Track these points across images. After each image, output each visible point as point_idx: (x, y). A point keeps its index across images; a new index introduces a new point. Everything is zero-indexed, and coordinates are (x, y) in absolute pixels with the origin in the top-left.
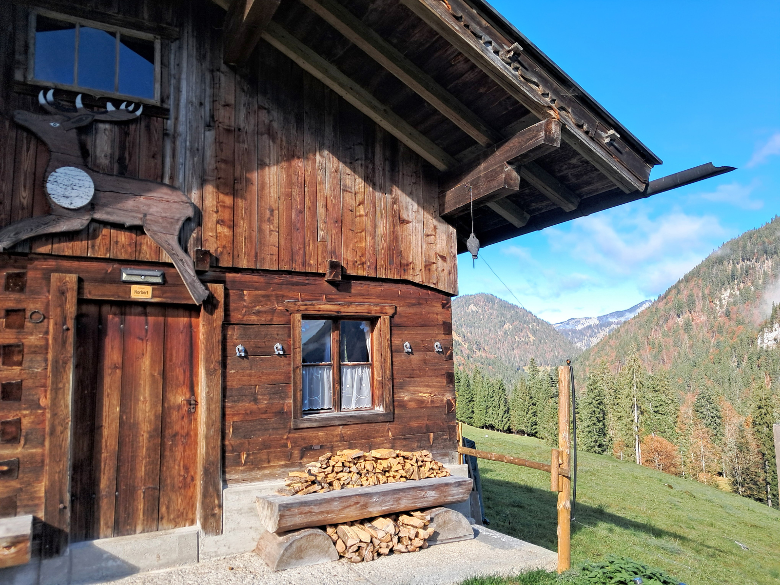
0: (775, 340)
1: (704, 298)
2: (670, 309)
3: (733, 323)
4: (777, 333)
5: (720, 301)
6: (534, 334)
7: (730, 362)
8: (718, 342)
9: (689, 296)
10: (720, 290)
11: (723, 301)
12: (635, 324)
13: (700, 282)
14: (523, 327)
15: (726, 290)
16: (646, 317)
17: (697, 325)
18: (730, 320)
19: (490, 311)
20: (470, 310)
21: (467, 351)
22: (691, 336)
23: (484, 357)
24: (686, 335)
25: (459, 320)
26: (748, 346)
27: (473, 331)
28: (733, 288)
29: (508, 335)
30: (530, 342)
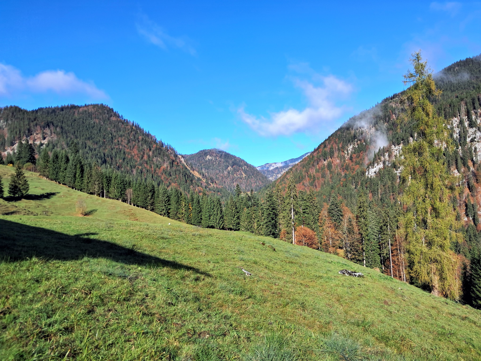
0: (375, 172)
1: (339, 149)
2: (320, 156)
3: (353, 164)
4: (376, 168)
5: (347, 151)
6: (245, 173)
7: (351, 185)
8: (345, 175)
9: (331, 148)
10: (347, 145)
11: (349, 151)
12: (301, 165)
13: (337, 140)
14: (239, 169)
15: (350, 145)
16: (307, 161)
17: (335, 165)
18: (352, 162)
19: (220, 159)
20: (207, 159)
21: (205, 184)
22: (331, 172)
23: (215, 187)
24: (329, 171)
25: (201, 165)
26: (361, 176)
27: (209, 172)
28: (354, 144)
29: (230, 174)
30: (243, 177)
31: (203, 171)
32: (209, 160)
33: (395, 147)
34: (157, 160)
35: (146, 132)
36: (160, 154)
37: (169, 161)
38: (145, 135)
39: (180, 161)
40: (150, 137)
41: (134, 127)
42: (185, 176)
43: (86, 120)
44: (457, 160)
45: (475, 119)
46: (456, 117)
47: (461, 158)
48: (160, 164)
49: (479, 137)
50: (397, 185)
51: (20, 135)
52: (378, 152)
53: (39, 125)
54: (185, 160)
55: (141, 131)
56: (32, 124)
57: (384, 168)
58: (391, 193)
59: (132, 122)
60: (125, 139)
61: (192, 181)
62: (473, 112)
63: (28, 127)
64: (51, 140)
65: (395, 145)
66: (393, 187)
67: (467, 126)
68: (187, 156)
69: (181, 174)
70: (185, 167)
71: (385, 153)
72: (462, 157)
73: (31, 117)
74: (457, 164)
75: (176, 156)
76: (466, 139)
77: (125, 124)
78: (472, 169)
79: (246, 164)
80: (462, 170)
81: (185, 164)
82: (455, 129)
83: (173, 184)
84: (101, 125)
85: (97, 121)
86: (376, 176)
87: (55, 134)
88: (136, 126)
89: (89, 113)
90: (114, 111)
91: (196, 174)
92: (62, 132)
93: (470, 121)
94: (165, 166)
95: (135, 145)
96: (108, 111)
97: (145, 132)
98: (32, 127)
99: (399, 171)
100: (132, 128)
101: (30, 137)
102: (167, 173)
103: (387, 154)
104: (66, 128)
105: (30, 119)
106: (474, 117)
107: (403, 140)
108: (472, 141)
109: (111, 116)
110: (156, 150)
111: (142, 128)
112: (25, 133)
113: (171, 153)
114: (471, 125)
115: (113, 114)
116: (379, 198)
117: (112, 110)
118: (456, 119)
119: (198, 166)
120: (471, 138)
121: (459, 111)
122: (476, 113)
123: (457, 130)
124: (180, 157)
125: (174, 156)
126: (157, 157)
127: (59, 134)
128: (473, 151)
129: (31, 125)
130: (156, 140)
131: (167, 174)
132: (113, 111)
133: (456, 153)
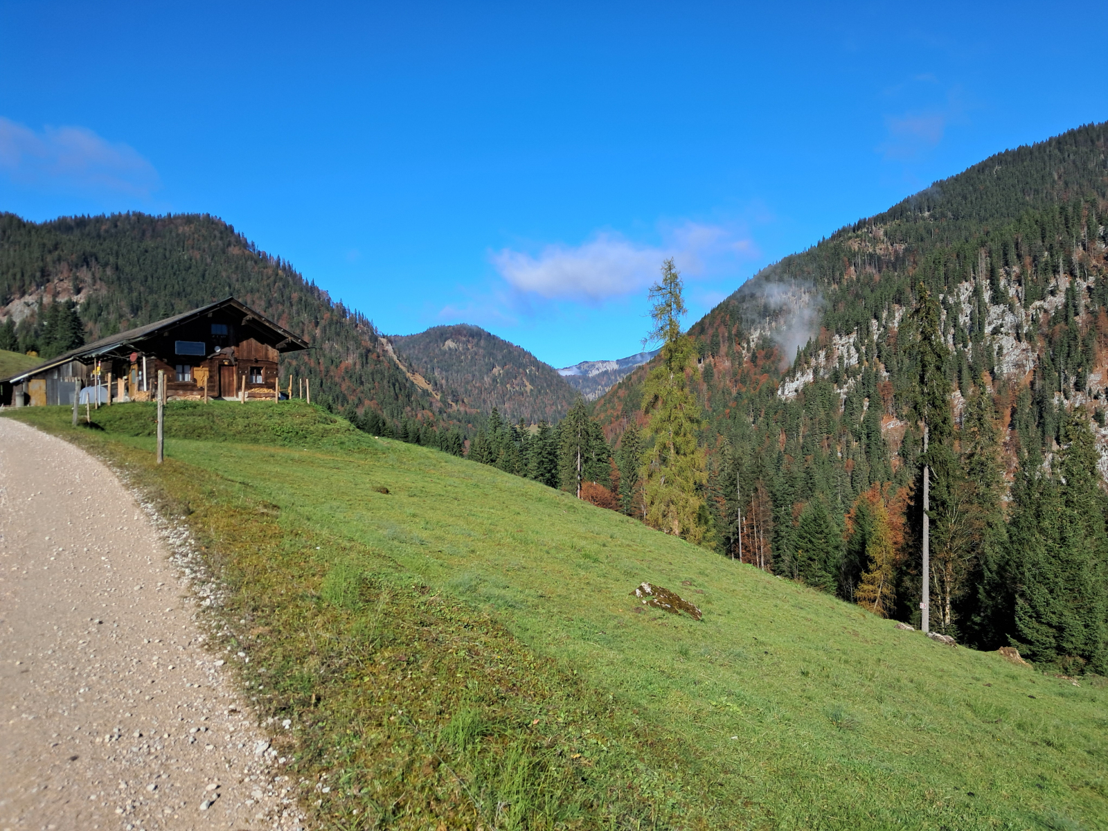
0: (796, 391)
1: (730, 339)
3: (758, 370)
4: (798, 382)
5: (748, 343)
6: (532, 382)
7: (745, 416)
8: (738, 394)
9: (713, 336)
10: (749, 330)
11: (752, 343)
13: (727, 319)
14: (518, 373)
15: (755, 330)
17: (720, 372)
18: (756, 366)
19: (475, 349)
20: (446, 347)
21: (439, 404)
22: (711, 386)
23: (463, 413)
24: (705, 384)
25: (431, 361)
26: (766, 398)
27: (450, 377)
28: (764, 327)
29: (497, 383)
30: (526, 392)
31: (436, 374)
32: (450, 349)
33: (841, 339)
34: (332, 348)
35: (307, 283)
36: (338, 334)
37: (358, 351)
38: (305, 290)
39: (383, 350)
40: (316, 294)
41: (280, 272)
42: (394, 385)
43: (170, 251)
44: (960, 371)
45: (1005, 287)
46: (966, 281)
47: (971, 368)
48: (340, 357)
49: (1009, 325)
50: (837, 418)
51: (24, 281)
52: (806, 349)
53: (66, 260)
54: (396, 350)
55: (297, 279)
56: (49, 258)
57: (815, 381)
58: (825, 435)
59: (275, 258)
60: (261, 298)
61: (409, 396)
62: (1002, 271)
63: (40, 264)
64: (94, 296)
65: (840, 335)
66: (828, 422)
67: (987, 300)
68: (401, 340)
69: (385, 382)
70: (395, 364)
71: (820, 352)
72: (972, 364)
73: (46, 241)
74: (960, 378)
75: (374, 338)
76: (984, 327)
77: (261, 265)
78: (989, 389)
79: (535, 362)
80: (970, 392)
81: (395, 358)
82: (963, 306)
83: (367, 402)
84: (207, 265)
85: (197, 255)
86: (797, 399)
87: (103, 283)
88: (284, 269)
89: (178, 235)
90: (236, 231)
91: (420, 382)
92: (119, 279)
93: (995, 292)
94: (350, 361)
95: (283, 312)
96: (221, 233)
97: (304, 282)
98: (50, 264)
99: (846, 390)
100: (277, 275)
101: (45, 288)
102: (354, 377)
103: (822, 354)
104: (127, 269)
105: (44, 245)
106: (1003, 282)
107: (857, 324)
108: (996, 331)
109: (229, 245)
110: (330, 325)
111: (298, 273)
112: (34, 277)
113: (363, 333)
114: (995, 300)
115: (233, 240)
116: (798, 442)
117: (231, 229)
118: (966, 284)
119: (426, 362)
120: (993, 326)
121: (974, 268)
122: (1008, 274)
123: (967, 309)
124: (384, 341)
125: (370, 339)
126: (333, 340)
127: (113, 282)
128: (995, 353)
129: (48, 260)
130: (329, 300)
131: (354, 379)
132: (232, 231)
133: (961, 355)
